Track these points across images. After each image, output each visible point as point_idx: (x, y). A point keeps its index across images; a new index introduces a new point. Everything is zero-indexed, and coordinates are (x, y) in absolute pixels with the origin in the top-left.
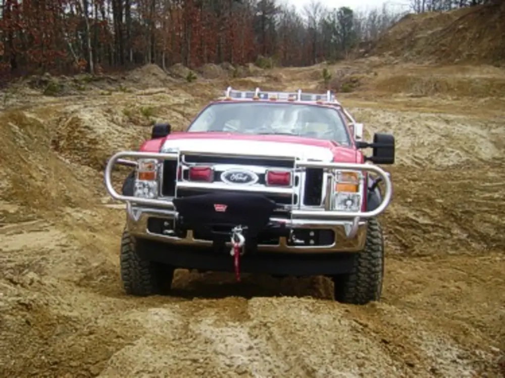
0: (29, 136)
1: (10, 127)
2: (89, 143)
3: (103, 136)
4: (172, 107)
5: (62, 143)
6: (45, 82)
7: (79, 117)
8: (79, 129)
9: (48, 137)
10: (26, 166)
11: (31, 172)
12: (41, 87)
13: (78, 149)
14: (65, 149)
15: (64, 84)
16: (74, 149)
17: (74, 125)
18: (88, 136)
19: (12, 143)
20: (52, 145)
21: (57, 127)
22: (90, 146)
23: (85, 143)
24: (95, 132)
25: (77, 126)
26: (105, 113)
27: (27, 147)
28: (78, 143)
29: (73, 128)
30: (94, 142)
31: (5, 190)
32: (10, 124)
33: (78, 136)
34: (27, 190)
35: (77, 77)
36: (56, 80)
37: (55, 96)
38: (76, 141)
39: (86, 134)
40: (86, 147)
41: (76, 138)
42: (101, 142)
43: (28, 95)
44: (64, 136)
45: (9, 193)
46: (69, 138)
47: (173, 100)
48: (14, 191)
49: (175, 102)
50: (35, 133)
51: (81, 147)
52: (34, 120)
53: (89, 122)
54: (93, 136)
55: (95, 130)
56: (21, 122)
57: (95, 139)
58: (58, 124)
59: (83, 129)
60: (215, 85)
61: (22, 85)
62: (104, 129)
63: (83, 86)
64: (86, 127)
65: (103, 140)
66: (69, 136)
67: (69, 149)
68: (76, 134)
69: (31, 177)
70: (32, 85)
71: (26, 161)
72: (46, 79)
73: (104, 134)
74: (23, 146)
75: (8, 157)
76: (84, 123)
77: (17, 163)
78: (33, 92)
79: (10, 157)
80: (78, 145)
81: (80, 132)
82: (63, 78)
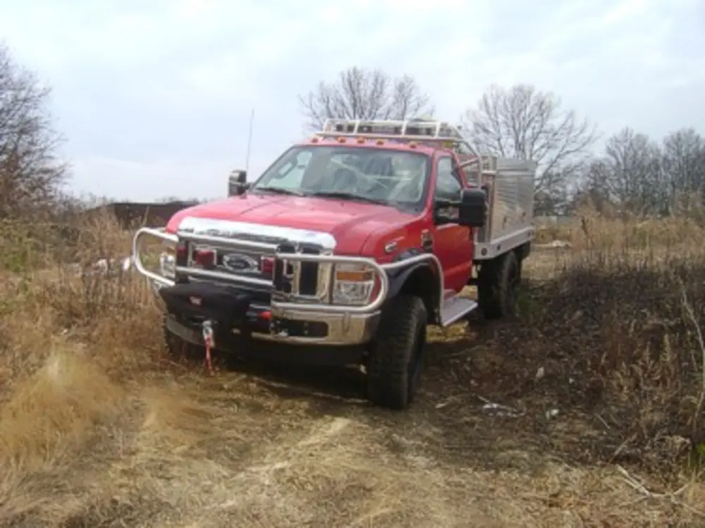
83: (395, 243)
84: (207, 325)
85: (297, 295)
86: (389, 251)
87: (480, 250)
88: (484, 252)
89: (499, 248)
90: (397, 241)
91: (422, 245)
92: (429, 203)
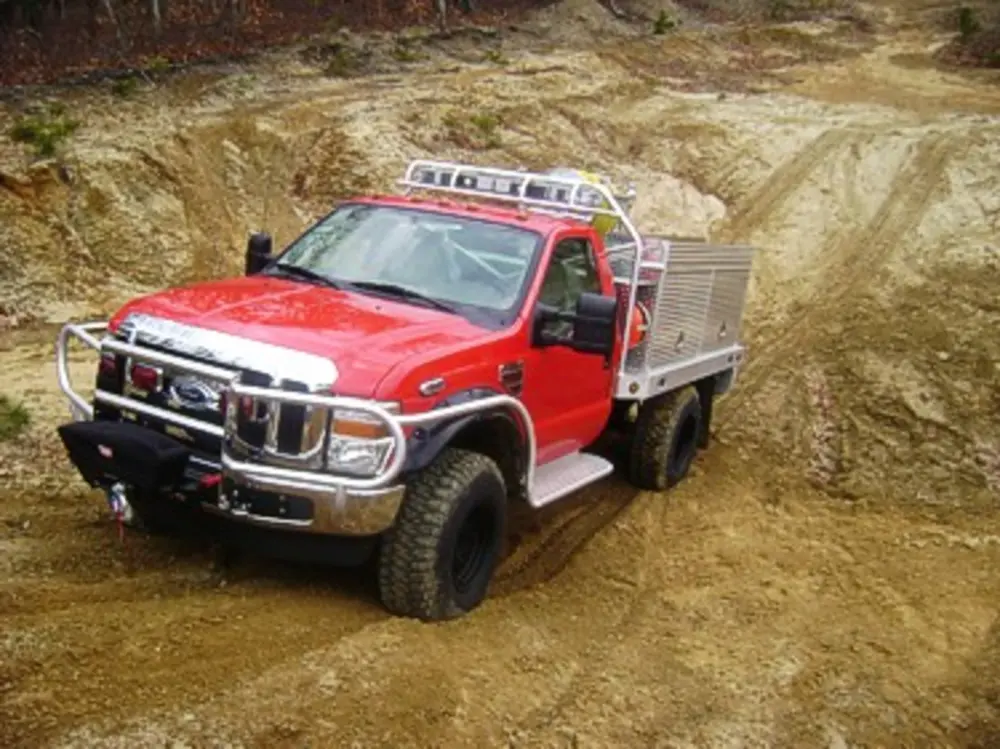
0: (256, 164)
1: (224, 148)
2: (355, 183)
3: (380, 173)
4: (561, 105)
5: (309, 181)
6: (335, 48)
7: (346, 132)
8: (341, 156)
9: (290, 168)
10: (230, 226)
11: (234, 236)
12: (324, 59)
13: (334, 194)
14: (314, 194)
15: (375, 50)
16: (328, 193)
17: (334, 148)
18: (356, 171)
19: (218, 180)
20: (293, 183)
21: (310, 148)
22: (357, 189)
23: (347, 183)
24: (368, 164)
25: (340, 150)
26: (403, 123)
27: (245, 187)
28: (335, 182)
29: (332, 153)
30: (363, 181)
31: (178, 270)
32: (226, 143)
33: (338, 169)
34: (215, 273)
35: (407, 34)
36: (359, 41)
37: (346, 76)
38: (333, 179)
39: (351, 167)
40: (348, 191)
41: (334, 173)
42: (374, 183)
43: (293, 76)
44: (316, 167)
45: (183, 276)
46: (323, 172)
47: (573, 88)
48: (190, 274)
49: (575, 92)
50: (268, 160)
51: (340, 191)
52: (272, 136)
53: (363, 142)
54: (361, 171)
55: (369, 159)
56: (246, 139)
57: (366, 177)
58: (314, 142)
59: (348, 157)
60: (718, 38)
61: (288, 56)
62: (388, 156)
63: (412, 52)
64: (354, 153)
65: (380, 180)
66: (324, 167)
67: (320, 193)
68: (337, 165)
69: (231, 248)
70: (306, 57)
71: (232, 214)
72: (339, 40)
73: (384, 167)
74: (237, 185)
75: (204, 207)
76: (352, 144)
77: (216, 220)
78: (306, 70)
79: (209, 208)
80: (336, 187)
81: (342, 161)
82: (374, 37)
83: (440, 380)
84: (119, 491)
85: (273, 451)
86: (427, 393)
87: (628, 384)
88: (634, 388)
89: (662, 382)
90: (445, 378)
91: (500, 379)
92: (526, 313)
